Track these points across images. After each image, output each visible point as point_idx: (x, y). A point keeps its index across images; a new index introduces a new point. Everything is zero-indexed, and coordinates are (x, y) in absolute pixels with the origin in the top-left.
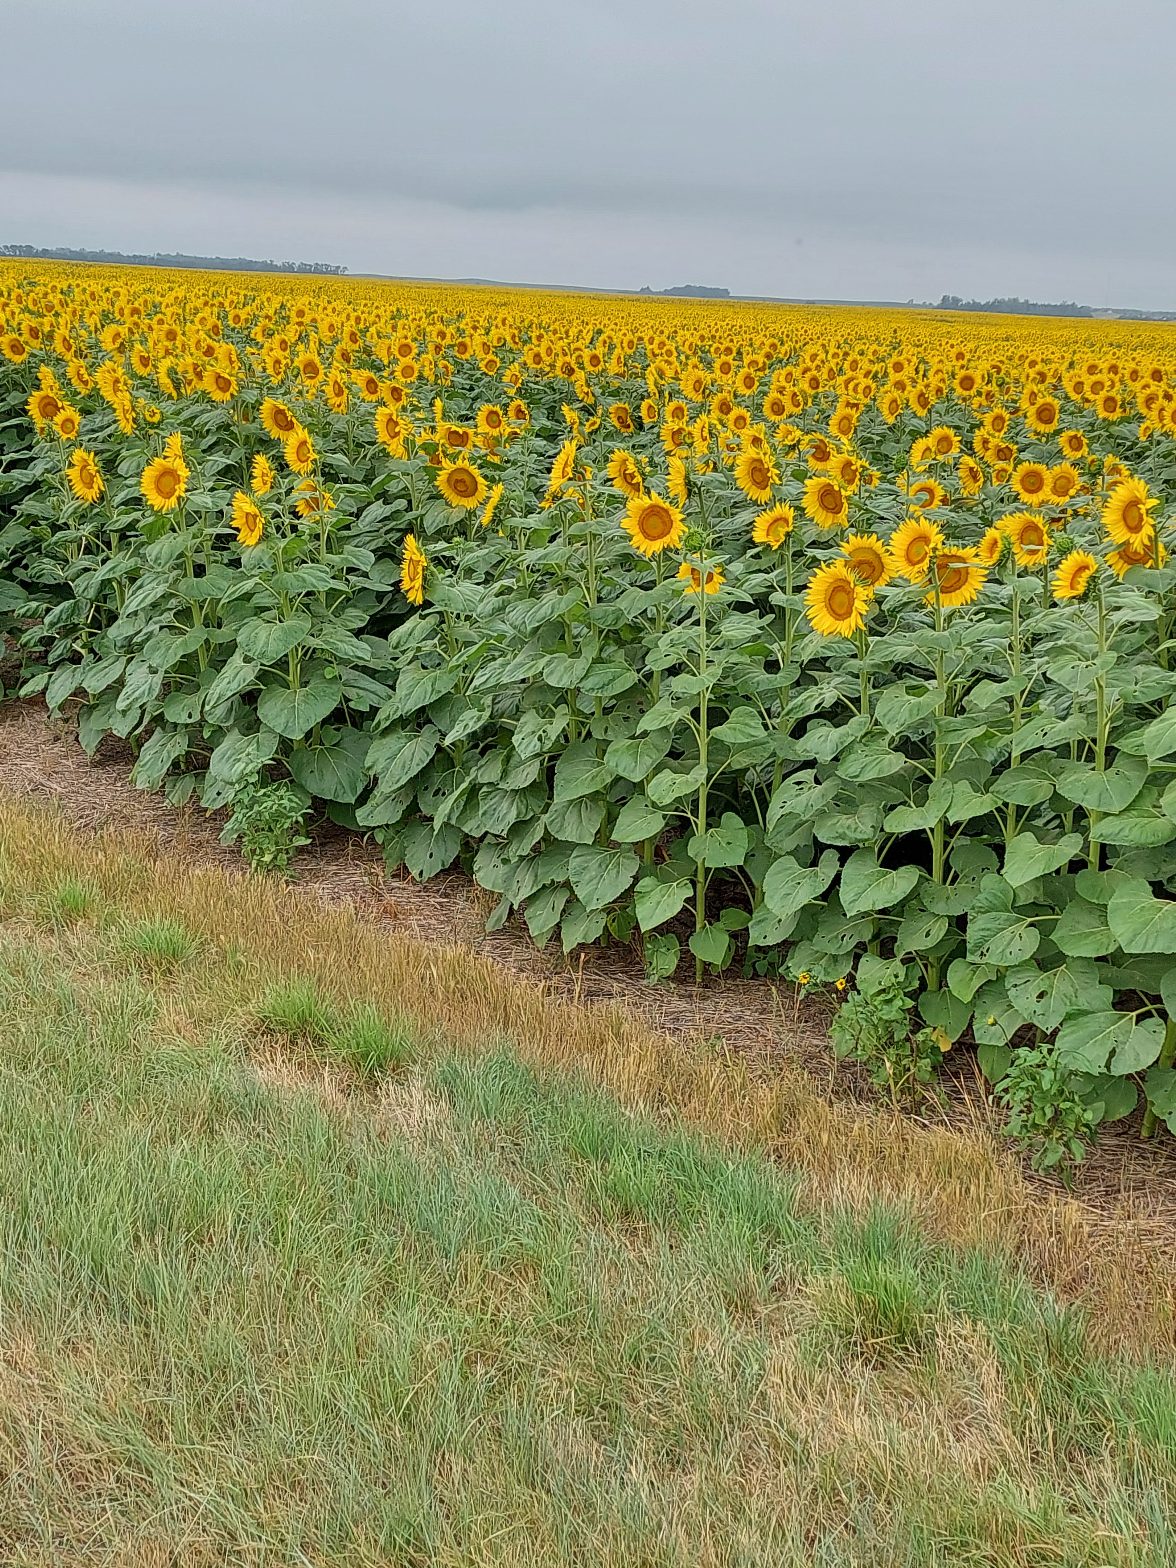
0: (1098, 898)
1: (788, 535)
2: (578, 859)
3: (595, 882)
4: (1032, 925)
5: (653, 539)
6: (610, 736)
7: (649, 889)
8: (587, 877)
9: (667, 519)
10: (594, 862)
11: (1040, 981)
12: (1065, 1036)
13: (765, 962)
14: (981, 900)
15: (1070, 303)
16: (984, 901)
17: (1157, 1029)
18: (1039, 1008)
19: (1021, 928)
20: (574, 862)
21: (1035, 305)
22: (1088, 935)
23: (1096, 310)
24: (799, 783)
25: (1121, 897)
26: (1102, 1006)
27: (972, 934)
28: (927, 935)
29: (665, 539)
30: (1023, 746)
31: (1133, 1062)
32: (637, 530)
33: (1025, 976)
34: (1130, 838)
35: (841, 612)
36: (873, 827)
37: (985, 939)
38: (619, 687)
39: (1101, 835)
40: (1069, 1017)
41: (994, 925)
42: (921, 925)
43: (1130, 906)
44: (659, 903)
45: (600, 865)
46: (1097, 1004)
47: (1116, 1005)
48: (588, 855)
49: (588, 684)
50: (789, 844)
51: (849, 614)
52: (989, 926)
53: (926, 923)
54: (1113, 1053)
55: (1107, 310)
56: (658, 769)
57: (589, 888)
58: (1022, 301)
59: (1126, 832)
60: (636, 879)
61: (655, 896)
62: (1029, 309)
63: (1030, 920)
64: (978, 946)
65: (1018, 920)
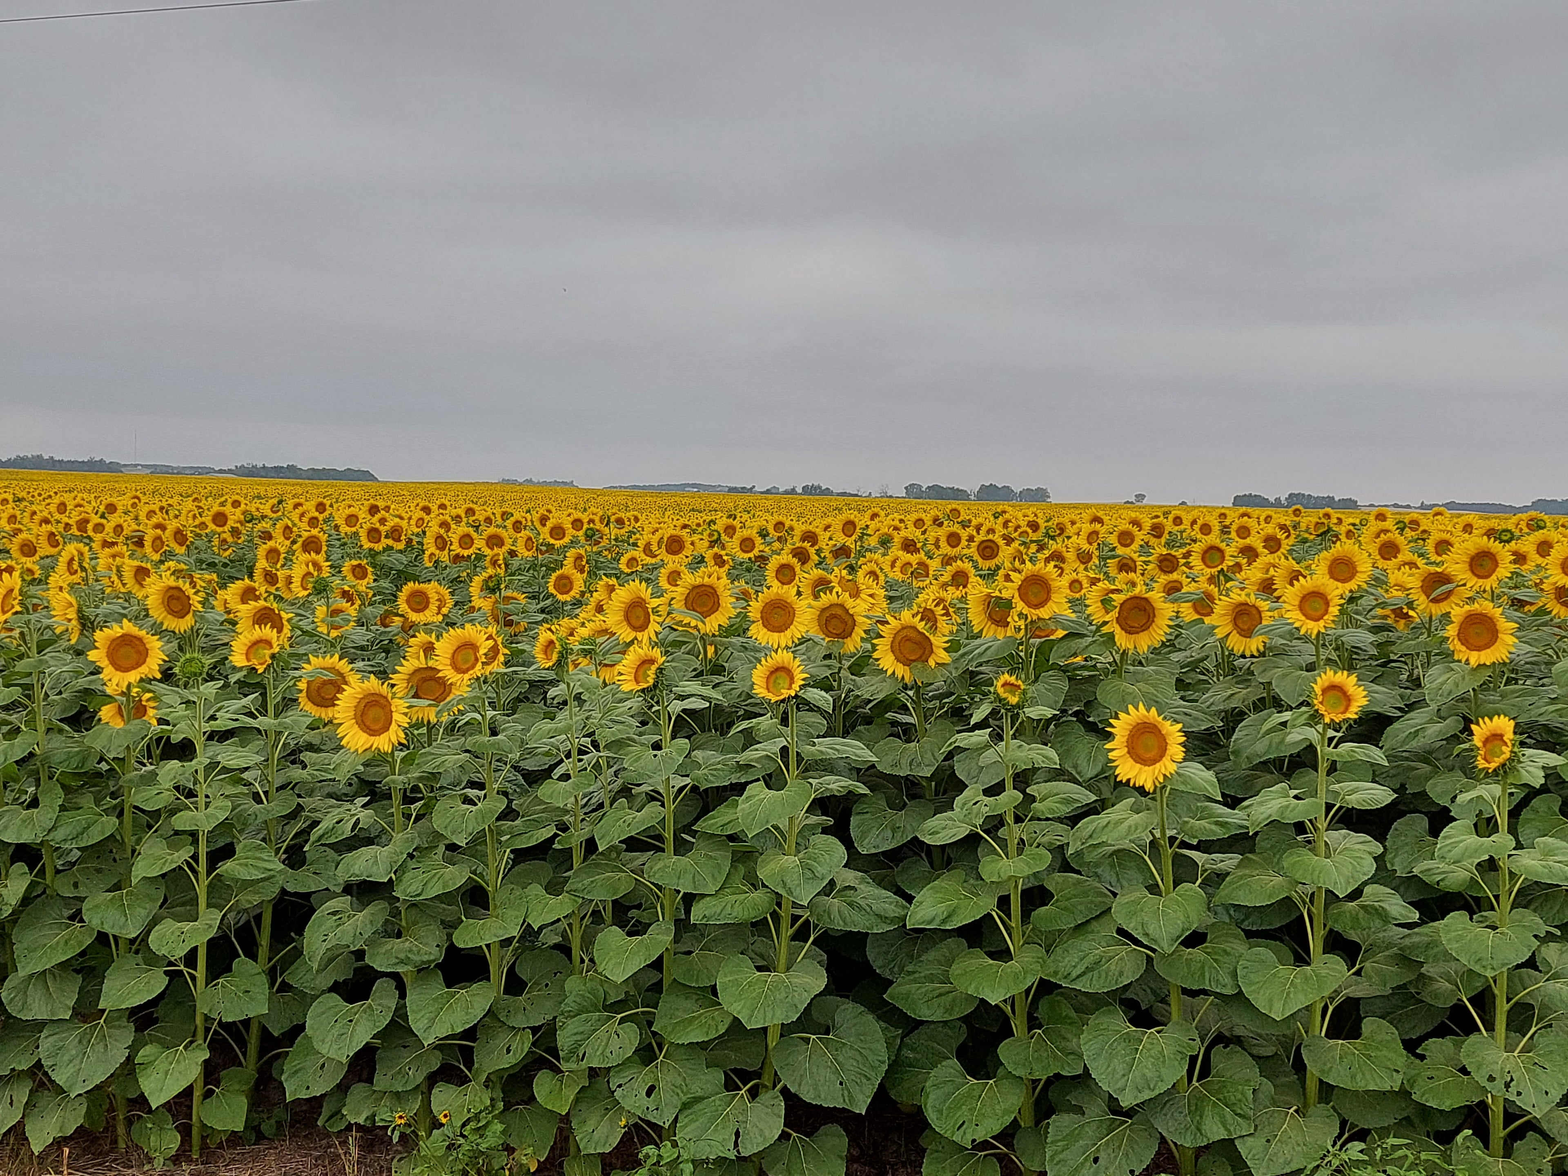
0: (697, 981)
1: (273, 656)
2: (50, 1039)
3: (77, 1062)
4: (622, 1021)
5: (127, 670)
6: (82, 892)
7: (152, 1058)
8: (66, 1058)
9: (141, 648)
10: (71, 1039)
11: (643, 1077)
12: (685, 1126)
13: (273, 1121)
14: (570, 1004)
15: (97, 459)
16: (573, 1005)
17: (775, 1102)
18: (650, 1102)
19: (613, 1025)
20: (47, 1043)
21: (61, 462)
22: (691, 1020)
23: (125, 465)
24: (334, 913)
25: (726, 976)
26: (717, 1090)
27: (564, 1040)
28: (508, 1051)
29: (141, 669)
30: (608, 839)
31: (760, 1140)
32: (107, 662)
33: (628, 1074)
34: (734, 914)
35: (377, 727)
36: (438, 946)
37: (578, 1044)
38: (94, 837)
39: (705, 916)
40: (685, 1106)
41: (587, 1027)
42: (497, 1042)
43: (737, 983)
44: (166, 1073)
45: (80, 1042)
46: (710, 1088)
47: (730, 1086)
48: (63, 1032)
49: (59, 834)
50: (326, 980)
51: (386, 728)
52: (581, 1029)
53: (503, 1039)
54: (737, 1134)
55: (136, 465)
56: (155, 922)
57: (71, 1069)
58: (46, 457)
59: (728, 909)
60: (134, 1049)
61: (161, 1064)
62: (54, 464)
63: (619, 1016)
64: (573, 1052)
65: (610, 1018)
